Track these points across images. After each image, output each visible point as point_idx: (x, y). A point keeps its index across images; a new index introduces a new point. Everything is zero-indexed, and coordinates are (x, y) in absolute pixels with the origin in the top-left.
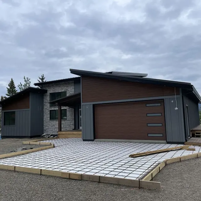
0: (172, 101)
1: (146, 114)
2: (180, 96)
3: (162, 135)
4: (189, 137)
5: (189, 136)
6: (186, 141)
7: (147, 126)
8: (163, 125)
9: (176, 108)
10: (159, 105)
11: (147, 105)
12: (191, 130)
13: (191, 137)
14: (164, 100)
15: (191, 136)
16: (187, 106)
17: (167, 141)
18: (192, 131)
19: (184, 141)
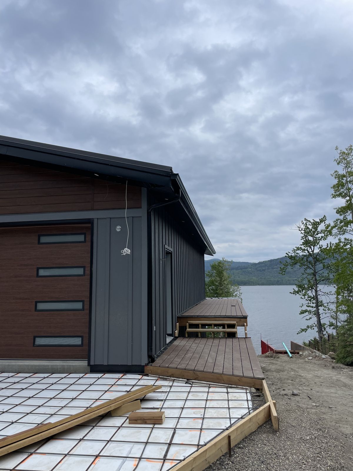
0: (118, 228)
1: (36, 270)
2: (142, 213)
3: (80, 339)
4: (169, 339)
5: (170, 335)
6: (152, 359)
7: (36, 310)
8: (85, 307)
9: (127, 251)
10: (81, 238)
11: (44, 239)
12: (179, 315)
13: (176, 338)
14: (92, 224)
15: (177, 335)
16: (171, 249)
17: (92, 363)
18: (180, 319)
19: (144, 360)
